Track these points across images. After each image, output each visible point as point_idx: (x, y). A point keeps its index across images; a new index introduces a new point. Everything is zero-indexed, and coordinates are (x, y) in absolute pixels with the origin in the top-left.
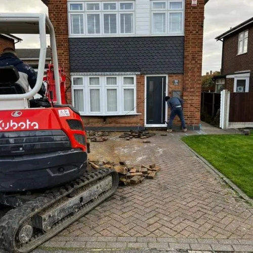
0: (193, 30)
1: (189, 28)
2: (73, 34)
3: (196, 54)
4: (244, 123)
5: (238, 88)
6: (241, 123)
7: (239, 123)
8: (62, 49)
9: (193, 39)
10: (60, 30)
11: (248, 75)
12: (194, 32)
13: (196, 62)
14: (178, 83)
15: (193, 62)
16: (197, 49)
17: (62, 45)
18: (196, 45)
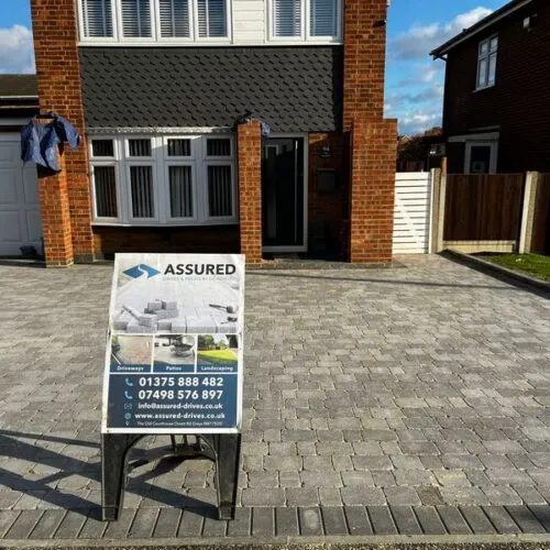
0: (364, 32)
1: (352, 27)
2: (89, 38)
3: (369, 86)
4: (475, 242)
5: (474, 164)
6: (471, 242)
7: (465, 242)
8: (64, 73)
9: (362, 52)
10: (58, 28)
11: (496, 135)
12: (366, 36)
13: (369, 105)
14: (330, 152)
15: (365, 105)
16: (372, 75)
17: (62, 63)
18: (370, 67)
